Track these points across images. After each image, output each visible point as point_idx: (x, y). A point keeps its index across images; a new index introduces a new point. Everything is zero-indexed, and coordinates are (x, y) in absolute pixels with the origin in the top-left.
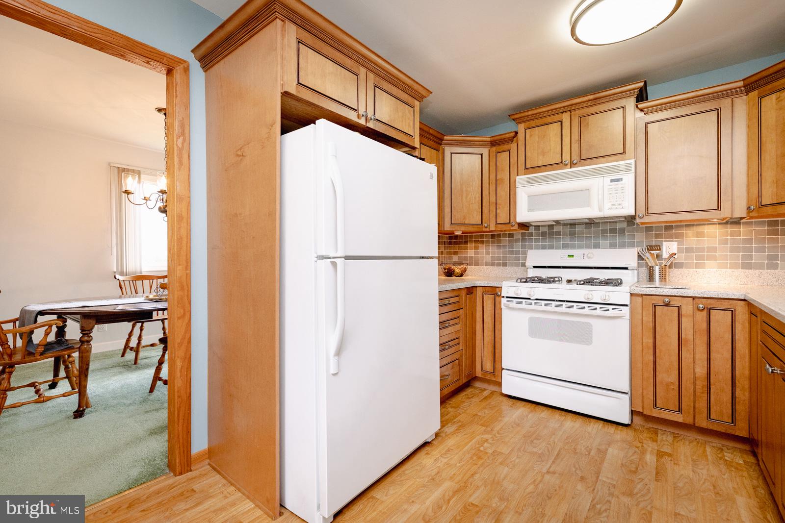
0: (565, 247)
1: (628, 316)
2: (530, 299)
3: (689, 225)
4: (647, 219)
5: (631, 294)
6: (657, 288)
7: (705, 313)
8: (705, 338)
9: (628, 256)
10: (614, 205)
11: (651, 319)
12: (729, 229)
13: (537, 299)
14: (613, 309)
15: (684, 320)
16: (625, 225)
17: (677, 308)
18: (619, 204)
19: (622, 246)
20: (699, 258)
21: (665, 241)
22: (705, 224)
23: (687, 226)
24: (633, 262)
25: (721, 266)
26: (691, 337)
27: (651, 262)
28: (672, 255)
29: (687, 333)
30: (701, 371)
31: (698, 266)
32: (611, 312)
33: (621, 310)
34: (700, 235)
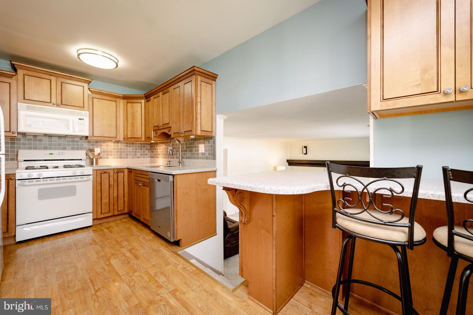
0: (45, 148)
1: (92, 180)
2: (39, 178)
3: (104, 141)
4: (93, 138)
5: (93, 170)
6: (95, 167)
7: (116, 174)
8: (117, 183)
9: (81, 154)
10: (80, 130)
11: (100, 179)
12: (116, 144)
13: (44, 178)
14: (86, 177)
15: (111, 178)
16: (79, 139)
17: (108, 174)
18: (83, 130)
19: (78, 149)
20: (107, 155)
21: (96, 148)
22: (109, 142)
23: (103, 142)
24: (84, 157)
25: (114, 158)
26: (113, 183)
27: (92, 157)
28: (99, 154)
29: (112, 183)
30: (115, 195)
31: (107, 158)
32: (85, 178)
33: (89, 177)
34: (107, 146)
